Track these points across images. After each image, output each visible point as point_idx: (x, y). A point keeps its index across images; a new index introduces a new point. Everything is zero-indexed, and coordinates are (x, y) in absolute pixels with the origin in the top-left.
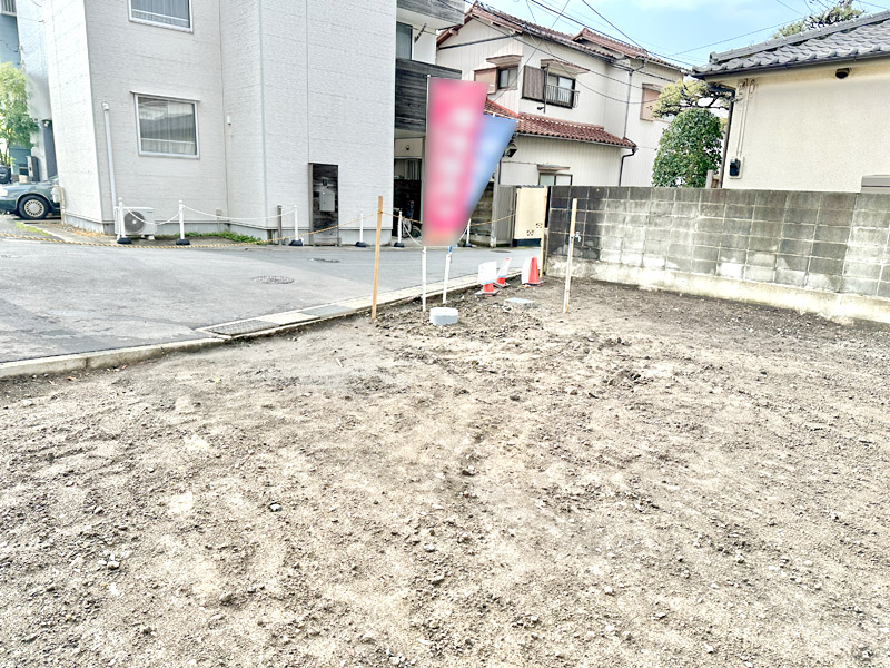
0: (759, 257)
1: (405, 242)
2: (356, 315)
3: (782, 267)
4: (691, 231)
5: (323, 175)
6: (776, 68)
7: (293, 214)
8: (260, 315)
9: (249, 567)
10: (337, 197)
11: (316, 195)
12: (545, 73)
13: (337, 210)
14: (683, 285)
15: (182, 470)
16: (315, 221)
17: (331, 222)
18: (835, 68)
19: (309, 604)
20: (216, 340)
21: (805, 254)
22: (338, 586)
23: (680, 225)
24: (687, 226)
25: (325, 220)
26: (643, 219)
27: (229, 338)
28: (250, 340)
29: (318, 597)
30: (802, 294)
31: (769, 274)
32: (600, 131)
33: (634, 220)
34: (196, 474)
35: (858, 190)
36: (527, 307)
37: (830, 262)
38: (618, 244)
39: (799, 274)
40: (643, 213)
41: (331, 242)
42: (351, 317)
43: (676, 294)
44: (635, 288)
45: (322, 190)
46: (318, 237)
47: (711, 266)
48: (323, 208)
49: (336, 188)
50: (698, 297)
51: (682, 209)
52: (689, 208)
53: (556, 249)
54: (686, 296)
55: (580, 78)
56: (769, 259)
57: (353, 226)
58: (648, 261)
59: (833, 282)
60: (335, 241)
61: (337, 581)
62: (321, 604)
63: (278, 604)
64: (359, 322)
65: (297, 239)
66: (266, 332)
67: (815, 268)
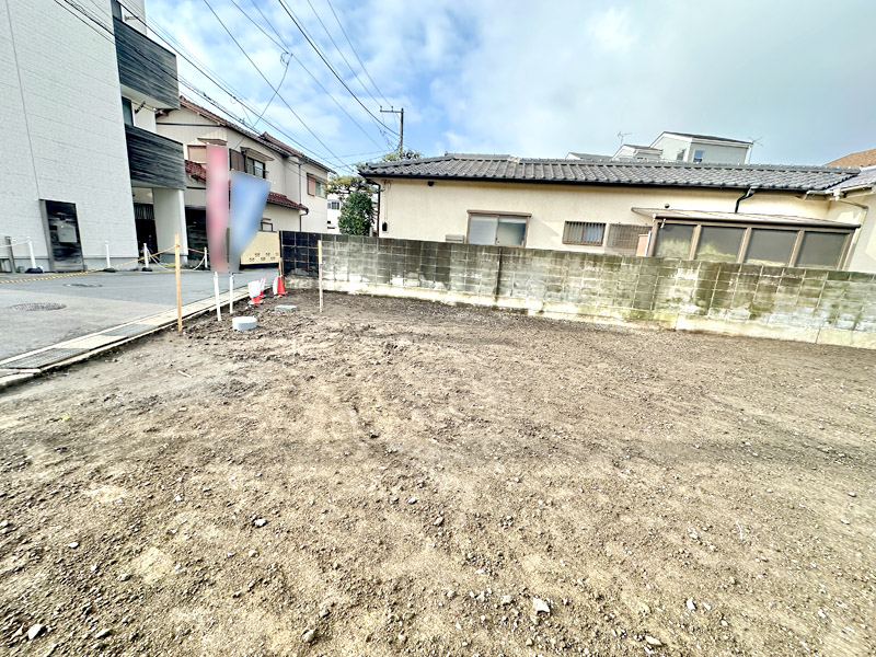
0: (411, 274)
1: (153, 266)
2: (162, 330)
3: (423, 280)
4: (374, 261)
5: (59, 212)
6: (402, 176)
7: (27, 245)
8: (56, 343)
9: (294, 591)
10: (77, 231)
11: (53, 228)
12: (245, 156)
13: (79, 241)
14: (373, 291)
15: (117, 528)
16: (55, 251)
17: (76, 251)
18: (427, 181)
19: (379, 593)
20: (23, 376)
21: (432, 272)
22: (384, 565)
23: (367, 257)
24: (372, 258)
25: (66, 251)
26: (346, 253)
27: (39, 371)
28: (64, 369)
29: (379, 583)
30: (433, 292)
31: (416, 283)
32: (284, 198)
33: (340, 254)
34: (140, 525)
35: (444, 241)
36: (293, 310)
37: (443, 276)
38: (332, 268)
39: (431, 282)
40: (346, 250)
41: (77, 269)
42: (159, 333)
43: (370, 295)
44: (345, 293)
45: (60, 224)
46: (60, 265)
47: (387, 279)
48: (64, 239)
49: (75, 223)
50: (382, 297)
51: (368, 248)
52: (372, 247)
53: (289, 271)
54: (376, 296)
55: (268, 163)
56: (416, 275)
57: (99, 255)
58: (352, 277)
59: (446, 285)
60: (81, 268)
61: (379, 561)
62: (388, 588)
63: (358, 610)
64: (168, 337)
65: (35, 267)
66: (80, 358)
67: (438, 280)
